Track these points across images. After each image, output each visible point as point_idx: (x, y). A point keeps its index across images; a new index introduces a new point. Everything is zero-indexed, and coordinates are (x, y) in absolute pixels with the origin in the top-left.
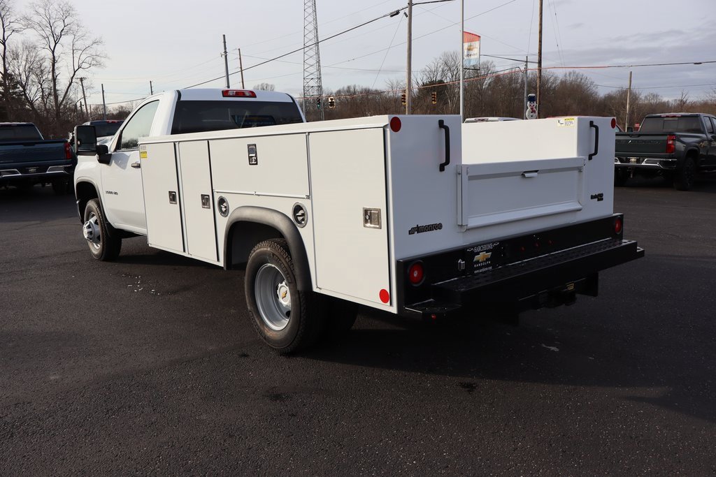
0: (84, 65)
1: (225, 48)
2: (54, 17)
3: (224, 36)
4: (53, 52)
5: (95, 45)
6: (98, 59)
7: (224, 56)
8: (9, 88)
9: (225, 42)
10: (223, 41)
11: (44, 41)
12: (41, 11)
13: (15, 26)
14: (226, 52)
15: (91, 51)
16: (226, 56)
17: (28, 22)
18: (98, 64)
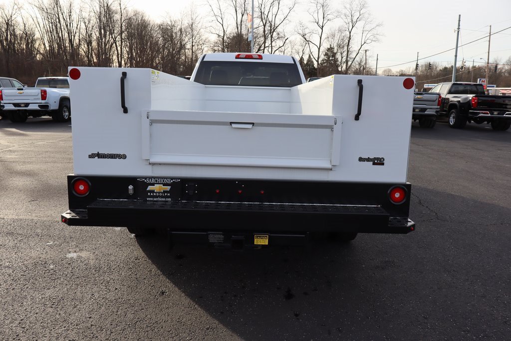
0: (368, 41)
1: (459, 25)
2: (355, 9)
3: (460, 15)
4: (350, 33)
5: (377, 27)
6: (378, 36)
7: (456, 32)
8: (330, 57)
9: (459, 21)
10: (458, 19)
11: (346, 26)
12: (348, 6)
13: (330, 17)
14: (459, 28)
15: (374, 32)
16: (458, 32)
17: (338, 15)
18: (377, 40)
